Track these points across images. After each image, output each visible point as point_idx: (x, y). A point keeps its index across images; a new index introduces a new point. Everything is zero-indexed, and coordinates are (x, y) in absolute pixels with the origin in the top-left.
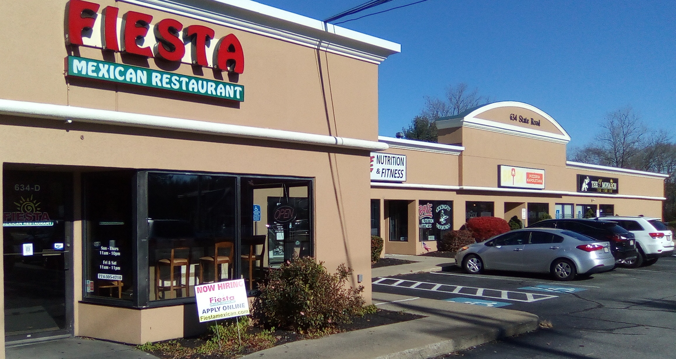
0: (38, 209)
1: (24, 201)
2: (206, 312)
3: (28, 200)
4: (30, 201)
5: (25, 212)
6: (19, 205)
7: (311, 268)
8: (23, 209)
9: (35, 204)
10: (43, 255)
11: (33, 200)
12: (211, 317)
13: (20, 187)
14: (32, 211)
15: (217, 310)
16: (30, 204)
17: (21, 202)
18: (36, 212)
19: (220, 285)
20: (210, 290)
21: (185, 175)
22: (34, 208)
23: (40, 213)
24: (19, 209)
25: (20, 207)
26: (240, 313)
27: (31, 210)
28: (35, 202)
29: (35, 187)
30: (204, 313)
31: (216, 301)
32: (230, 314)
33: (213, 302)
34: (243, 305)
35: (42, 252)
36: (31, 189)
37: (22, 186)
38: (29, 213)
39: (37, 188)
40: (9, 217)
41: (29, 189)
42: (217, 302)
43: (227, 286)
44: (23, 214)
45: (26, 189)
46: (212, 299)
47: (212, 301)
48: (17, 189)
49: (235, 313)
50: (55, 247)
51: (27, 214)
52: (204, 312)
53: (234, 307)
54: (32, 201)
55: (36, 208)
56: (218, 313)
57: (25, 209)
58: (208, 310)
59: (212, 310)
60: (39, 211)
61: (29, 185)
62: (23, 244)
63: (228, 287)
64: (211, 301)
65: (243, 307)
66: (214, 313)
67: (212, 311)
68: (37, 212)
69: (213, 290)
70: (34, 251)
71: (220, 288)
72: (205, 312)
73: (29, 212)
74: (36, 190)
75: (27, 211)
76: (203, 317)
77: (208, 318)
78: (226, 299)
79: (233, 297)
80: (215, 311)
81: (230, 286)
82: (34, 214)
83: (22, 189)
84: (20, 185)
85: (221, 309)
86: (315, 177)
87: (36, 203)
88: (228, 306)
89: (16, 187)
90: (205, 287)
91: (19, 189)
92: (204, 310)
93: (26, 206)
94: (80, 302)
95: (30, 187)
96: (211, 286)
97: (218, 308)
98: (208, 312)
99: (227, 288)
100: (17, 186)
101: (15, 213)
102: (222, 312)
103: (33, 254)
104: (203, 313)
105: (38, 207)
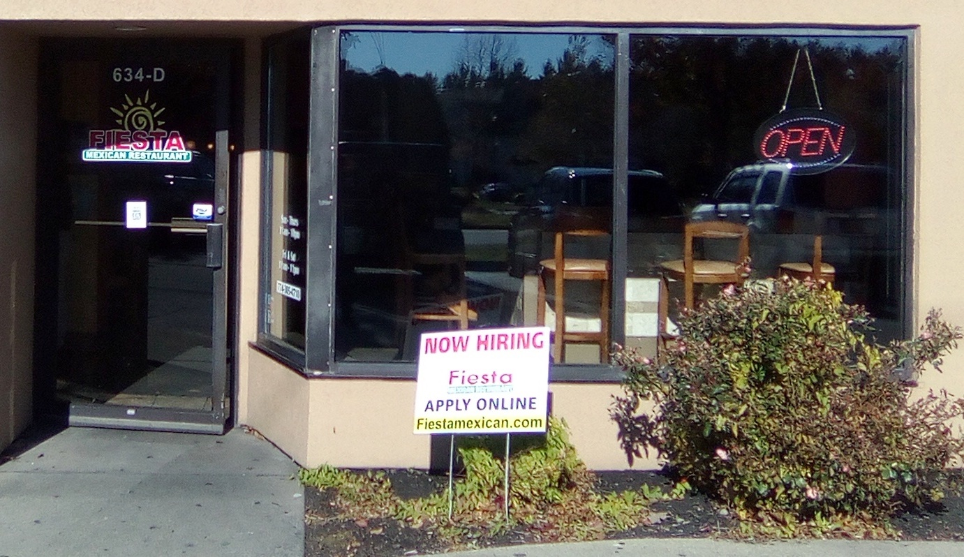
0: (160, 123)
1: (131, 104)
2: (435, 407)
3: (139, 102)
4: (143, 105)
5: (132, 129)
6: (122, 115)
7: (766, 312)
8: (128, 122)
9: (153, 112)
10: (173, 230)
11: (150, 102)
12: (442, 424)
13: (125, 74)
14: (147, 128)
15: (461, 405)
16: (142, 113)
17: (126, 107)
18: (155, 129)
19: (483, 339)
20: (455, 349)
21: (448, 32)
22: (151, 121)
23: (164, 131)
24: (119, 122)
25: (123, 119)
26: (521, 424)
27: (145, 125)
28: (153, 107)
29: (155, 73)
30: (429, 410)
31: (463, 382)
32: (493, 424)
33: (457, 382)
34: (531, 403)
35: (170, 222)
36: (145, 77)
37: (128, 71)
38: (140, 133)
39: (159, 75)
40: (100, 140)
41: (141, 78)
42: (466, 383)
43: (499, 342)
44: (128, 133)
45: (136, 77)
46: (454, 374)
47: (454, 379)
48: (118, 77)
49: (505, 422)
50: (195, 213)
51: (137, 134)
52: (430, 406)
53: (507, 404)
54: (147, 106)
55: (155, 120)
56: (464, 415)
57: (132, 125)
58: (440, 403)
59: (449, 403)
60: (161, 127)
61: (141, 69)
62: (127, 201)
63: (502, 346)
64: (452, 377)
65: (530, 407)
66: (452, 414)
67: (448, 405)
68: (158, 130)
69: (464, 348)
70: (150, 218)
71: (482, 347)
72: (432, 409)
73: (140, 129)
74: (155, 80)
75: (136, 127)
76: (424, 422)
77: (436, 425)
78: (490, 378)
79: (510, 376)
80: (457, 409)
81: (509, 342)
82: (151, 134)
83: (128, 77)
84: (123, 70)
85: (472, 405)
86: (918, 26)
87: (156, 109)
88: (491, 400)
89: (115, 74)
90: (444, 338)
91: (123, 79)
92: (430, 402)
93: (134, 116)
94: (251, 345)
95: (144, 74)
96: (461, 338)
97: (464, 401)
98: (437, 410)
99: (498, 348)
100: (118, 71)
101: (112, 131)
102: (472, 414)
103: (148, 227)
104: (427, 408)
105: (160, 118)
